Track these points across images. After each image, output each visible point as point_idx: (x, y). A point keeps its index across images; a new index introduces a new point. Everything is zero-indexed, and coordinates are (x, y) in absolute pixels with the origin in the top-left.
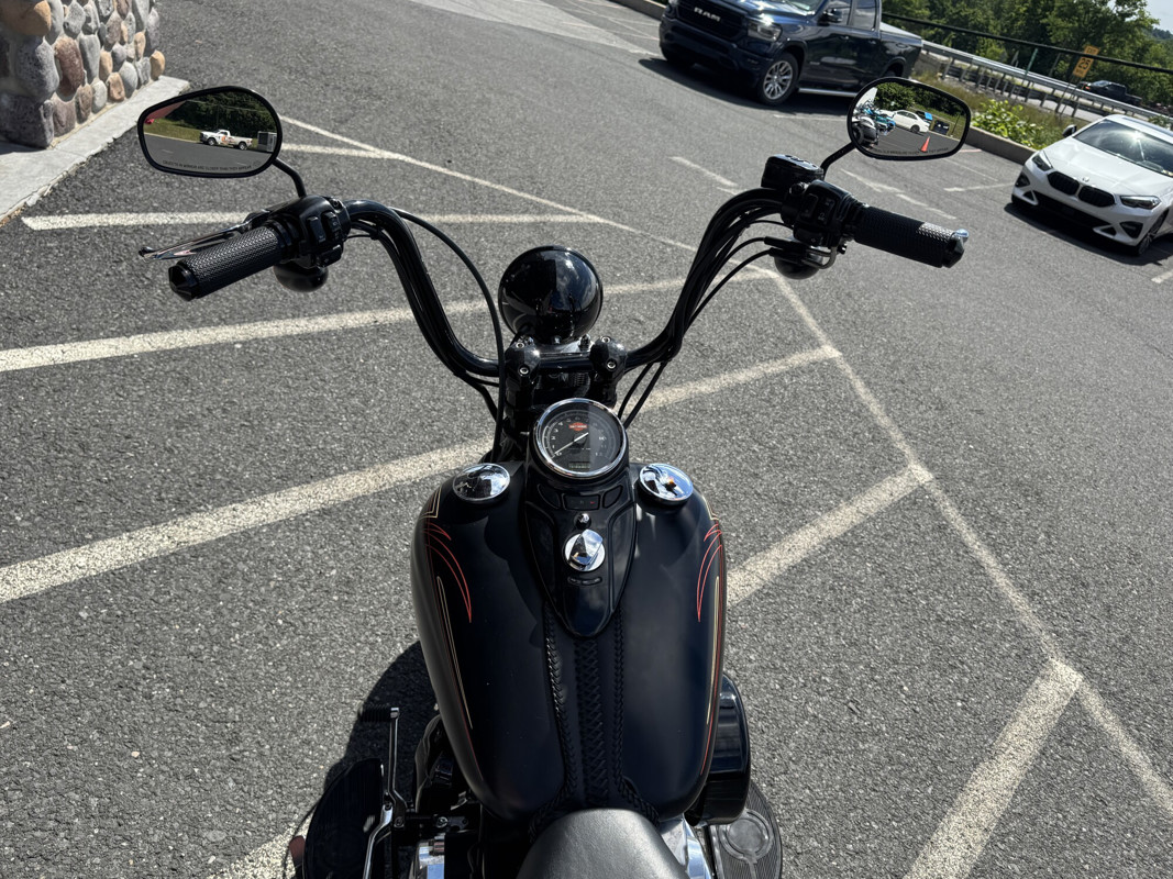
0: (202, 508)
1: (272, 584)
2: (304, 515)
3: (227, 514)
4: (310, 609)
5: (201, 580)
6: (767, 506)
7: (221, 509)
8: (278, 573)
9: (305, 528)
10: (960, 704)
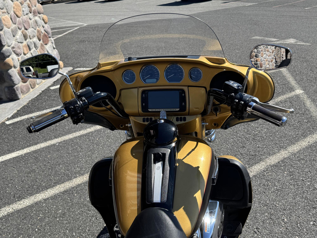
1: (39, 218)
4: (48, 224)
5: (17, 220)
7: (31, 197)
8: (42, 214)
9: (56, 198)
10: (312, 223)
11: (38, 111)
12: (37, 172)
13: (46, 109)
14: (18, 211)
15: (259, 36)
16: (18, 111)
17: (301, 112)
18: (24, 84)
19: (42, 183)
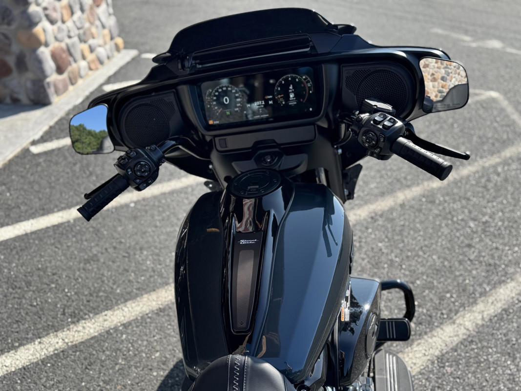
0: (87, 317)
1: (117, 368)
2: (147, 314)
3: (101, 319)
4: (137, 383)
5: (74, 369)
6: (477, 269)
7: (98, 316)
8: (122, 359)
9: (146, 323)
12: (102, 260)
14: (76, 347)
18: (60, 77)
19: (115, 287)
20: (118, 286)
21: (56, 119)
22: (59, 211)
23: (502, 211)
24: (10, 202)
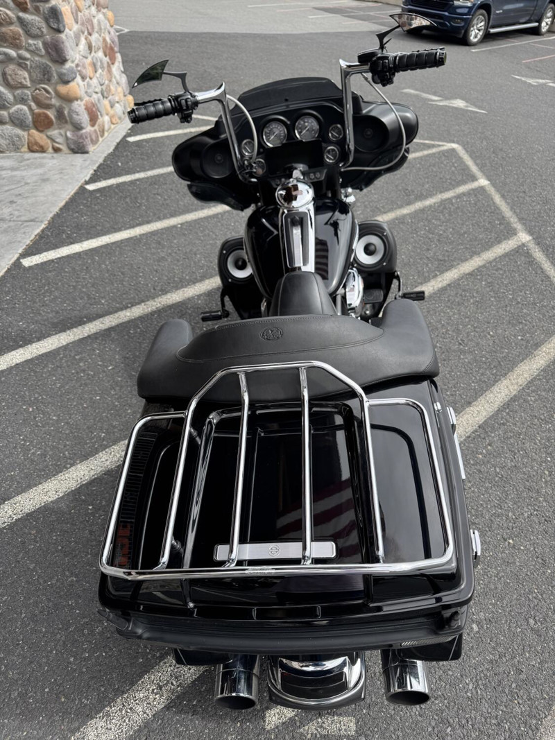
10: (520, 338)
11: (128, 174)
12: (169, 260)
13: (138, 172)
15: (413, 89)
16: (95, 171)
17: (490, 211)
18: (93, 129)
19: (184, 275)
20: (187, 275)
21: (97, 165)
22: (125, 229)
23: (453, 229)
24: (86, 224)
